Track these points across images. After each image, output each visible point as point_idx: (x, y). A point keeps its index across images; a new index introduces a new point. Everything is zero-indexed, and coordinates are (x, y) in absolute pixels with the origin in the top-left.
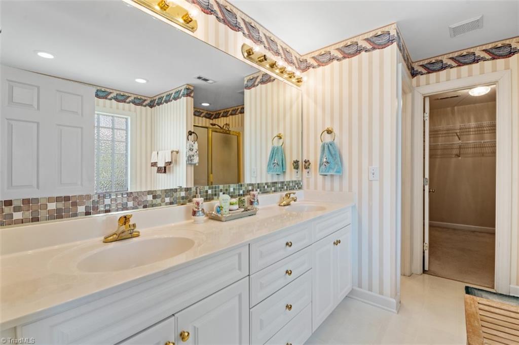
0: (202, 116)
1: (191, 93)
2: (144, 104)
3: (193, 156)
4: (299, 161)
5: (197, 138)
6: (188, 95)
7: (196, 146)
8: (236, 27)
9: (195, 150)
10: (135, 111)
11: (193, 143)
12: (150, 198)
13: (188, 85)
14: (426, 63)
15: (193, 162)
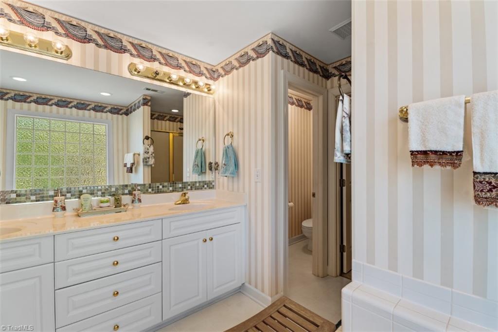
0: (176, 121)
1: (148, 102)
2: (121, 113)
3: (149, 158)
4: (212, 163)
5: (153, 142)
6: (145, 104)
7: (151, 149)
8: (122, 50)
9: (150, 153)
10: (112, 119)
11: (148, 147)
12: (14, 196)
13: (144, 95)
14: (338, 64)
15: (148, 164)
